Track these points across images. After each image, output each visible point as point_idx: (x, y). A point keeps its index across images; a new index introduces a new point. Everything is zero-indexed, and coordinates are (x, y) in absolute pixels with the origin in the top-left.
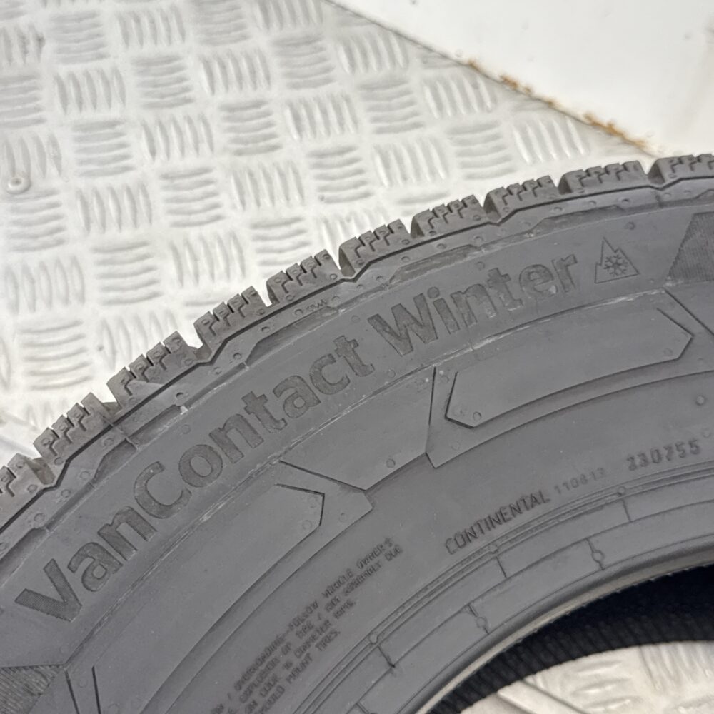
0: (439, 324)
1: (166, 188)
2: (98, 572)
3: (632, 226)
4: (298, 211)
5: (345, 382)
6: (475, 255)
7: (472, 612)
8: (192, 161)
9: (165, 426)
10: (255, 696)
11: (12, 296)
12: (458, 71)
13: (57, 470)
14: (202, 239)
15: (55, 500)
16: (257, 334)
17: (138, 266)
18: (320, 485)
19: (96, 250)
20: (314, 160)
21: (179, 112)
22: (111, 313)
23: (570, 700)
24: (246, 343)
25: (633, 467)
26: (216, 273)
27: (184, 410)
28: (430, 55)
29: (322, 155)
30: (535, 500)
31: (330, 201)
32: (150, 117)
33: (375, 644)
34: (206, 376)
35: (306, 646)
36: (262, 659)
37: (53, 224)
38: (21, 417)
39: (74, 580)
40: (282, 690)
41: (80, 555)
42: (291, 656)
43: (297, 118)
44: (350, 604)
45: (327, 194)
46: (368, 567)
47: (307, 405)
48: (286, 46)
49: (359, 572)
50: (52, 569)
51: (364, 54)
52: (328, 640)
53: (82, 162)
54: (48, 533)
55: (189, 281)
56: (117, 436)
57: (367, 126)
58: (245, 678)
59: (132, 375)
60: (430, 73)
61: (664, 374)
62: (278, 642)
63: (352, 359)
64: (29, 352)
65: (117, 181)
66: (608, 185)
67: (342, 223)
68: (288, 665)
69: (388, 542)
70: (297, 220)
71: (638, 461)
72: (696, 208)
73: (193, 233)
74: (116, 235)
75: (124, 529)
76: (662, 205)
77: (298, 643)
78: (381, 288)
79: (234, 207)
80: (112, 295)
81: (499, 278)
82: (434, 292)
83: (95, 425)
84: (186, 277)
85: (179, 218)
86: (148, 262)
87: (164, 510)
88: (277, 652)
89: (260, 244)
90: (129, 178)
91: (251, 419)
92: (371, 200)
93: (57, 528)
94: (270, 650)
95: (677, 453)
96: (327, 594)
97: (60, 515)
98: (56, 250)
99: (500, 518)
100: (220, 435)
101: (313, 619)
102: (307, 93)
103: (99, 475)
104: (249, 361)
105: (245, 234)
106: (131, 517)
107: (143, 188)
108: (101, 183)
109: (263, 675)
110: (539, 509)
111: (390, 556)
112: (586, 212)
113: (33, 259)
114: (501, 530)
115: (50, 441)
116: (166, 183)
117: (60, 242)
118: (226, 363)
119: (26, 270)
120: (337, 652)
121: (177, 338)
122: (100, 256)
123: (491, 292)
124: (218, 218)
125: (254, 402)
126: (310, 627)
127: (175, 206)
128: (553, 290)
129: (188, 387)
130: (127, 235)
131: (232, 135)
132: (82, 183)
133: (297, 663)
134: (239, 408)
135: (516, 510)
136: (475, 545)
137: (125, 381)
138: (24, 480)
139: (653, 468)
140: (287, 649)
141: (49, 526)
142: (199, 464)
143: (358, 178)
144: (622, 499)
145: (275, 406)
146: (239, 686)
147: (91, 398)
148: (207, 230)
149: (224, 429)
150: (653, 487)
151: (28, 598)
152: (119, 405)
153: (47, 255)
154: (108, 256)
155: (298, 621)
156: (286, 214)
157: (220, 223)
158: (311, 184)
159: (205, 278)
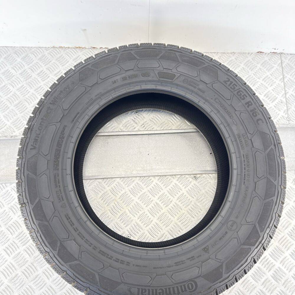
0: (58, 100)
1: (19, 92)
2: (36, 143)
3: (73, 78)
4: (40, 85)
5: (51, 112)
6: (57, 90)
7: (78, 128)
8: (20, 85)
9: (34, 126)
10: (59, 146)
11: (7, 119)
12: (52, 49)
13: (26, 136)
14: (28, 96)
15: (28, 139)
16: (38, 112)
17: (22, 105)
18: (54, 124)
19: (14, 106)
20: (38, 75)
21: (13, 79)
22: (22, 114)
23: (110, 131)
24: (38, 113)
25: (87, 104)
26: (34, 100)
27: (35, 124)
28: (47, 49)
29: (38, 74)
30: (78, 113)
31: (44, 81)
32: (9, 82)
33: (69, 136)
34: (36, 119)
35: (62, 139)
36: (58, 143)
37: (6, 106)
38: (19, 135)
39: (34, 145)
40: (62, 145)
41: (34, 143)
42: (61, 141)
43: (32, 70)
44: (64, 133)
45: (43, 80)
46: (64, 129)
47: (48, 116)
48: (23, 59)
49: (63, 130)
50: (32, 145)
51: (36, 54)
52: (64, 138)
53: (4, 94)
54: (29, 143)
55: (30, 104)
56: (30, 130)
57: (43, 65)
58: (57, 145)
59: (28, 123)
60: (48, 52)
61: (85, 93)
62: (59, 140)
63: (50, 109)
64: (14, 126)
65: (11, 94)
66: (69, 73)
67: (47, 83)
68: (61, 142)
69: (65, 125)
70: (41, 86)
71: (87, 103)
72: (79, 72)
73: (27, 96)
74: (16, 103)
75: (37, 138)
76: (75, 73)
77: (61, 140)
78: (49, 99)
79: (30, 89)
80: (21, 112)
81: (61, 92)
82: (55, 97)
83: (27, 130)
84: (30, 103)
85: (23, 95)
86: (23, 104)
87: (39, 134)
88: (59, 142)
89: (37, 93)
90: (12, 93)
91: (43, 121)
92: (50, 77)
93: (30, 141)
94: (58, 141)
95: (91, 101)
96: (61, 134)
97: (29, 140)
98: (9, 109)
99: (75, 117)
100: (40, 124)
101: (61, 137)
102: (31, 65)
103: (31, 134)
104: (39, 115)
105: (34, 92)
106: (36, 137)
107: (15, 93)
108: (9, 96)
109: (59, 144)
110: (79, 114)
111: (66, 127)
112: (67, 79)
113: (6, 113)
114: (76, 118)
115: (24, 134)
116: (18, 91)
117: (8, 108)
118: (37, 116)
119: (6, 115)
120: (65, 139)
121: (30, 116)
122: (15, 107)
123: (61, 94)
124: (29, 92)
125: (42, 119)
126: (61, 138)
127: (22, 94)
128: (68, 90)
129: (34, 121)
130: (17, 102)
131: (23, 78)
132: (6, 97)
133: (62, 141)
134: (41, 120)
135: (77, 115)
136: (74, 121)
137: (27, 124)
138: (24, 139)
139: (89, 104)
140: (60, 141)
141: (29, 142)
142: (40, 128)
143: (46, 74)
144: (87, 108)
145: (44, 118)
146: (57, 146)
147: (25, 128)
148: (28, 95)
149: (41, 123)
150: (90, 106)
151: (31, 149)
152: (29, 127)
153: (8, 111)
154: (16, 106)
155: (59, 138)
156: (39, 86)
157: (30, 92)
158: (40, 80)
159: (32, 102)
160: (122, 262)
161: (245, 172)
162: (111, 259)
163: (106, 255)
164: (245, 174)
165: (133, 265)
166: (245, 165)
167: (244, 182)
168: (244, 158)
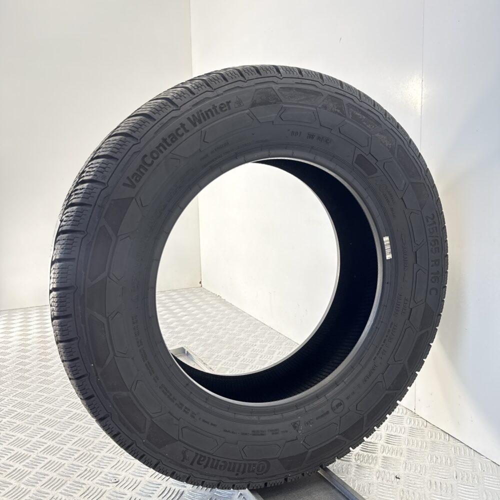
160: (186, 410)
161: (382, 345)
162: (173, 401)
163: (168, 394)
164: (381, 348)
165: (200, 419)
166: (387, 336)
167: (375, 358)
168: (391, 327)
